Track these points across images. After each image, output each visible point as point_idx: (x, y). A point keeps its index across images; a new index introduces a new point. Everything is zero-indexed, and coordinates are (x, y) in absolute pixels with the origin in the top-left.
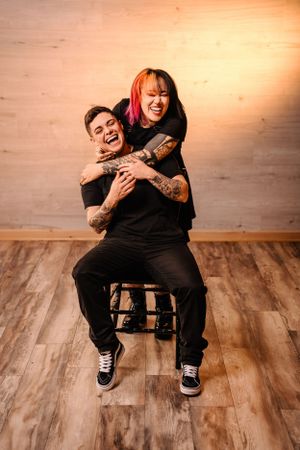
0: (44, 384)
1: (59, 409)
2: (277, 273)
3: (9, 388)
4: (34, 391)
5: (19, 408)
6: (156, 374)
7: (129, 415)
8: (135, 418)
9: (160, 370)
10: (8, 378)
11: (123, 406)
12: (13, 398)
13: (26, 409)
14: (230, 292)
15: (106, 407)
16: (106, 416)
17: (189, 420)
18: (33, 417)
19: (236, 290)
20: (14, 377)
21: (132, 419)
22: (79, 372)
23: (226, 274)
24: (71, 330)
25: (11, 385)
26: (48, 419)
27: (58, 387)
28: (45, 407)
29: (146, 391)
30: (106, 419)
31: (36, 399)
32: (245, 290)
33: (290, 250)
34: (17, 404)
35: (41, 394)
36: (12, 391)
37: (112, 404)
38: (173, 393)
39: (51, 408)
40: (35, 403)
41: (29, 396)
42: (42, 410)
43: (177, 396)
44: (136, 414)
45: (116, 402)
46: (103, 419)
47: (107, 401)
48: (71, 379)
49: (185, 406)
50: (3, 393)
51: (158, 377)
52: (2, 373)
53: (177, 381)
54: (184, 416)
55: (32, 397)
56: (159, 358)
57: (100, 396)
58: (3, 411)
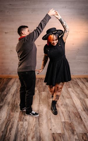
0: (35, 125)
1: (41, 135)
2: (84, 87)
3: (26, 126)
4: (33, 128)
5: (30, 134)
7: (61, 137)
8: (63, 138)
9: (65, 119)
10: (25, 122)
11: (58, 134)
12: (27, 130)
13: (32, 135)
14: (75, 93)
15: (53, 134)
16: (54, 137)
17: (78, 139)
18: (34, 138)
19: (76, 92)
21: (62, 139)
22: (43, 121)
23: (72, 87)
24: (38, 106)
26: (38, 138)
27: (39, 126)
28: (37, 134)
29: (63, 128)
30: (55, 139)
31: (34, 131)
32: (78, 92)
33: (85, 80)
34: (29, 133)
35: (34, 129)
36: (26, 127)
38: (70, 128)
39: (38, 134)
41: (31, 129)
42: (36, 135)
43: (72, 129)
44: (62, 136)
45: (56, 132)
46: (54, 139)
47: (53, 131)
48: (42, 123)
49: (75, 133)
50: (24, 128)
51: (65, 122)
52: (23, 121)
53: (70, 124)
54: (76, 137)
55: (32, 130)
56: (63, 115)
57: (51, 130)
58: (25, 135)
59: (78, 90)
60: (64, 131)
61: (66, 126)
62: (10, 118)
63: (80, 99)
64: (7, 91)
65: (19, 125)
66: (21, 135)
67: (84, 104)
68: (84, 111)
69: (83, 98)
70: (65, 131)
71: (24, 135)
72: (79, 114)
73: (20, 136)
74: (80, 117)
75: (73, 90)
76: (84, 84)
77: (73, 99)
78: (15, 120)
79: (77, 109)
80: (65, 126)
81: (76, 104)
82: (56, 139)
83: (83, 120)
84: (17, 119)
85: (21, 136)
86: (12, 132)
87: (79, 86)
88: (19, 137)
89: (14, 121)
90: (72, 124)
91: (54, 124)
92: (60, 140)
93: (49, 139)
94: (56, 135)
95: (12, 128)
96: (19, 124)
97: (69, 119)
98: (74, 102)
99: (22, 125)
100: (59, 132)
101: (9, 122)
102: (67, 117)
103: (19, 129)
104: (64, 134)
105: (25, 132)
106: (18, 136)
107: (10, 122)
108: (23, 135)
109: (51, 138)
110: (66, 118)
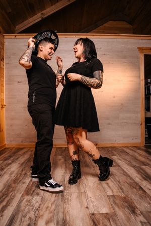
0: (54, 201)
1: (66, 217)
3: (36, 203)
4: (50, 205)
5: (42, 215)
6: (112, 194)
7: (109, 219)
8: (113, 221)
9: (113, 192)
10: (35, 198)
11: (103, 214)
12: (38, 209)
13: (46, 216)
15: (93, 214)
16: (95, 220)
17: (146, 221)
18: (51, 222)
19: (126, 160)
20: (38, 197)
21: (112, 222)
22: (71, 194)
23: (117, 155)
25: (37, 202)
26: (61, 222)
27: (62, 203)
28: (57, 215)
29: (111, 204)
30: (96, 223)
31: (51, 210)
34: (41, 213)
35: (53, 207)
36: (37, 204)
37: (96, 212)
39: (61, 216)
40: (51, 213)
41: (47, 208)
42: (55, 217)
43: (130, 206)
44: (112, 218)
45: (98, 211)
46: (94, 223)
47: (92, 210)
48: (68, 198)
49: (138, 212)
50: (33, 206)
51: (114, 196)
52: (32, 195)
53: (125, 198)
54: (141, 218)
55: (49, 208)
56: (109, 187)
57: (87, 208)
58: (33, 217)
59: (127, 157)
60: (114, 209)
61: (118, 201)
62: (8, 190)
63: (134, 167)
64: (13, 159)
65: (24, 201)
66: (24, 217)
67: (142, 172)
68: (145, 179)
69: (137, 165)
70: (117, 208)
71: (30, 218)
72: (137, 184)
73: (21, 219)
74: (141, 188)
75: (119, 158)
76: (135, 151)
77: (122, 167)
78: (17, 194)
79: (131, 178)
80: (115, 202)
81: (128, 173)
82: (99, 224)
83: (147, 191)
84: (21, 193)
85: (23, 219)
86: (5, 212)
87: (128, 154)
88: (19, 220)
89: (14, 196)
90: (127, 198)
91: (92, 200)
92: (108, 224)
93: (83, 224)
94: (98, 216)
95: (9, 205)
96: (24, 199)
97: (121, 191)
98: (125, 170)
99: (29, 201)
100: (104, 211)
101: (4, 197)
102: (117, 188)
103: (22, 208)
104: (115, 214)
105: (33, 212)
106: (17, 218)
107: (7, 196)
108: (27, 218)
109: (88, 222)
110: (115, 191)
